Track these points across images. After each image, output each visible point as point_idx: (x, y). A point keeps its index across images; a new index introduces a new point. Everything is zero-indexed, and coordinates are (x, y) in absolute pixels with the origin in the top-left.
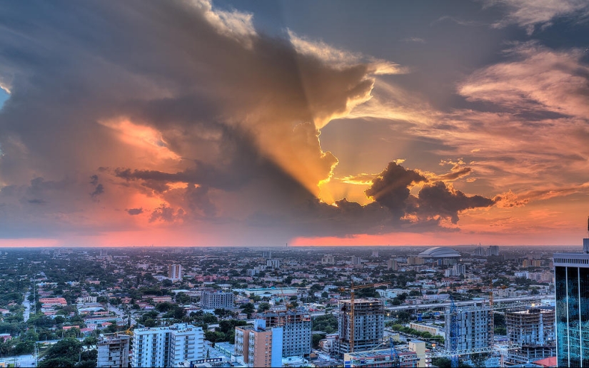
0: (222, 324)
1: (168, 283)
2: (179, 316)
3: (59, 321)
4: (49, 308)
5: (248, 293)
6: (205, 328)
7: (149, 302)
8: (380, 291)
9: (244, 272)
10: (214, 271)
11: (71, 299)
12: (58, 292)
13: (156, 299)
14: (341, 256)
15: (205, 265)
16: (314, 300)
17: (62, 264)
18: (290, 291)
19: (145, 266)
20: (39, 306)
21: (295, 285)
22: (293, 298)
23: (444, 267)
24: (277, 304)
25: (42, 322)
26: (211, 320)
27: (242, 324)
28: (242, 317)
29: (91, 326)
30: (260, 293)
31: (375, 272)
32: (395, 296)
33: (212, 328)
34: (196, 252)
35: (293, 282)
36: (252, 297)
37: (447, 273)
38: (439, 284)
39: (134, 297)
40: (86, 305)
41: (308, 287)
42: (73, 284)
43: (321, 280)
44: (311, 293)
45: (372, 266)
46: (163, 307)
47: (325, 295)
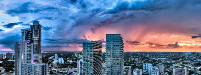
0: (155, 63)
1: (147, 57)
2: (149, 62)
3: (133, 62)
4: (132, 60)
5: (158, 59)
6: (152, 64)
7: (145, 60)
8: (179, 59)
9: (157, 56)
10: (153, 55)
11: (135, 59)
12: (133, 58)
13: (146, 59)
14: (173, 53)
15: (152, 54)
16: (168, 60)
17: (133, 54)
18: (164, 59)
19: (144, 54)
20: (131, 59)
21: (165, 58)
22: (165, 60)
23: (189, 55)
24: (163, 61)
25: (132, 62)
26: (153, 63)
27: (158, 63)
28: (157, 62)
29: (137, 62)
30: (160, 59)
31: (178, 56)
32: (181, 60)
33: (153, 64)
34: (151, 52)
35: (165, 57)
36: (159, 59)
37: (190, 56)
38: (189, 58)
39: (143, 59)
40: (137, 60)
41: (167, 58)
42: (135, 57)
43: (169, 57)
44: (168, 59)
45: (177, 55)
46: (146, 60)
47: (170, 59)
